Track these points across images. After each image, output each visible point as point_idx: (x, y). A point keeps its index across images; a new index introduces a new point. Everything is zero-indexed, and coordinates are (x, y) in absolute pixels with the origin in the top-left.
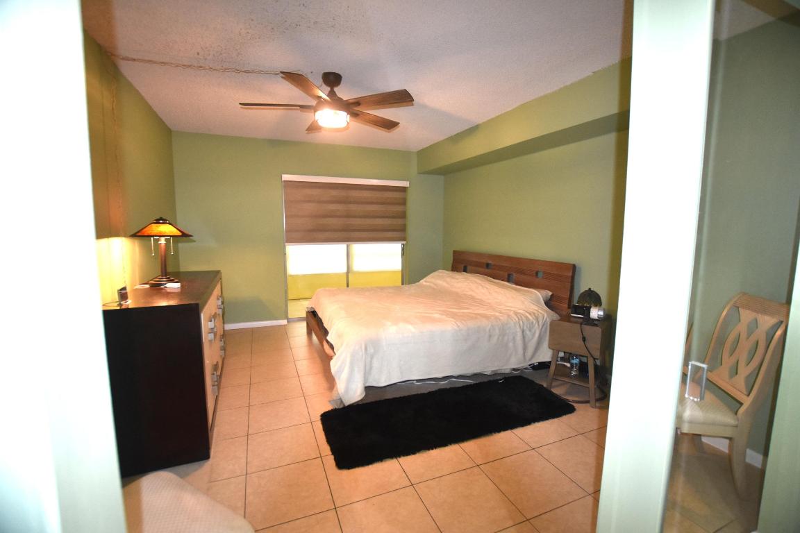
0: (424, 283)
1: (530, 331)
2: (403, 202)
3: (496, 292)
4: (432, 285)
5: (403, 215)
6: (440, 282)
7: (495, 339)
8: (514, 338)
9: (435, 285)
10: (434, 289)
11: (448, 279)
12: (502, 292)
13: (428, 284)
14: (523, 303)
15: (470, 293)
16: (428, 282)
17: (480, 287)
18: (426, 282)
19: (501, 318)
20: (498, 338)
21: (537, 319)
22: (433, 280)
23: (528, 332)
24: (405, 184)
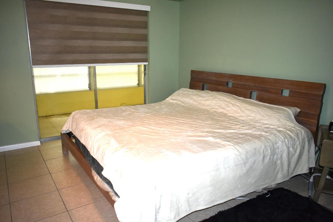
0: (171, 101)
1: (293, 148)
2: (145, 26)
3: (248, 110)
4: (179, 103)
5: (145, 38)
6: (187, 100)
7: (267, 159)
8: (281, 156)
9: (182, 102)
10: (182, 106)
11: (195, 97)
12: (255, 110)
13: (174, 102)
14: (279, 120)
15: (220, 110)
16: (175, 100)
17: (231, 105)
18: (172, 99)
19: (270, 138)
20: (270, 157)
21: (297, 135)
22: (179, 98)
23: (291, 149)
24: (147, 8)
